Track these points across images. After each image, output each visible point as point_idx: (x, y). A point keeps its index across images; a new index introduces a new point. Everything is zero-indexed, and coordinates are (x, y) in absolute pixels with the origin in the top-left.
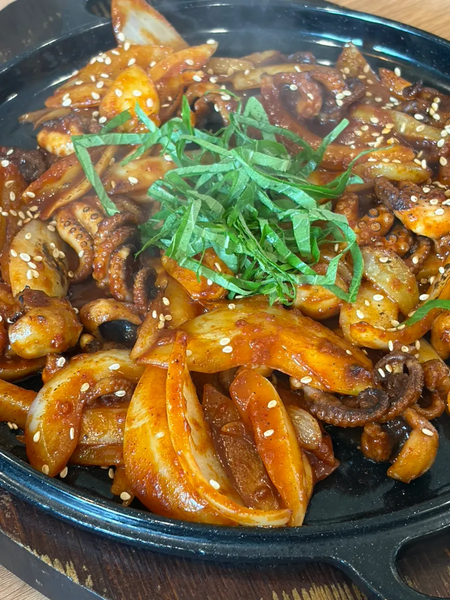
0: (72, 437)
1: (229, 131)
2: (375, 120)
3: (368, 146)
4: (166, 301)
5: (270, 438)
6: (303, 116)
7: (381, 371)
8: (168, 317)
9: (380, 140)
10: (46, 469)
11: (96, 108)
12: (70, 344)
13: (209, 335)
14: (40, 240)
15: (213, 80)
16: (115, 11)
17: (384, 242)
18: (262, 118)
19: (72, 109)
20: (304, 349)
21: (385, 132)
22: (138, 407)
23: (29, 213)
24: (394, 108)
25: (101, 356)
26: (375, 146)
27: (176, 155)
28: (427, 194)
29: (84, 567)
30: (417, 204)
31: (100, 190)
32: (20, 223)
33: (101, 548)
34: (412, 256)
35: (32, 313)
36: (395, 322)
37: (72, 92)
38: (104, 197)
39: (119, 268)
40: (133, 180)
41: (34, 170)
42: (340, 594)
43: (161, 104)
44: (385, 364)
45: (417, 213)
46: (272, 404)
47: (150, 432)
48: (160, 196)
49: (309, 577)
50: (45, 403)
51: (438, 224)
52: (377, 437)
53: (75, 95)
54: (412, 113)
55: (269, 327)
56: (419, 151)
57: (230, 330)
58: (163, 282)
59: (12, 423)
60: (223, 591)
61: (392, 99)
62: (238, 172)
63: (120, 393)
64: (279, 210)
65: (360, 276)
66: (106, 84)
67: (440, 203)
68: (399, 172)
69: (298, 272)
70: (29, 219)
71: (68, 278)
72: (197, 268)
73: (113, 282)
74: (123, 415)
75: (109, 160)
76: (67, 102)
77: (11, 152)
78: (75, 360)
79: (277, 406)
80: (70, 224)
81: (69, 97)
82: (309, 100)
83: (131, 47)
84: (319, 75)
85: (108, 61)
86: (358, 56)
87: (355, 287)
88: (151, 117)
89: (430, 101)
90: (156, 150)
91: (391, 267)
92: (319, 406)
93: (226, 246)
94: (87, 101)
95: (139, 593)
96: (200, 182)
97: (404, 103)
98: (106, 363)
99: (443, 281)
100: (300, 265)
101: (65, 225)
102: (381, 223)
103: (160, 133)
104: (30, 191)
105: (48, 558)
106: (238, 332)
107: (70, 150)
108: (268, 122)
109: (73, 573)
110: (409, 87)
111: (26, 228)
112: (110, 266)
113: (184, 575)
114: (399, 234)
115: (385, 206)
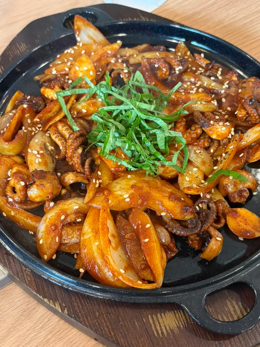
0: (57, 241)
1: (127, 87)
2: (193, 80)
3: (189, 92)
4: (99, 173)
5: (147, 243)
6: (161, 78)
7: (197, 207)
8: (101, 181)
9: (195, 89)
10: (46, 257)
11: (67, 75)
12: (56, 195)
13: (119, 192)
14: (42, 142)
15: (120, 61)
16: (76, 27)
17: (198, 143)
18: (142, 82)
19: (57, 75)
20: (162, 199)
21: (197, 85)
22: (87, 228)
23: (37, 128)
24: (201, 74)
25: (70, 201)
26: (193, 93)
27: (104, 99)
28: (217, 119)
29: (64, 304)
30: (213, 125)
31: (69, 117)
32: (33, 133)
33: (71, 294)
34: (210, 148)
35: (38, 183)
36: (203, 181)
37: (56, 67)
38: (71, 120)
39: (78, 158)
40: (84, 111)
41: (40, 106)
42: (179, 315)
43: (97, 72)
44: (199, 204)
45: (213, 129)
46: (148, 226)
47: (92, 241)
48: (96, 120)
49: (165, 307)
50: (44, 225)
51: (223, 134)
52: (195, 240)
53: (58, 69)
54: (209, 77)
55: (146, 189)
56: (213, 95)
57: (128, 189)
58: (98, 162)
59: (31, 231)
60: (126, 315)
61: (200, 69)
62: (132, 112)
63: (79, 220)
64: (151, 129)
65: (187, 160)
66: (72, 63)
67: (224, 124)
68: (205, 108)
69: (159, 160)
70: (37, 131)
71: (56, 159)
72: (113, 158)
73: (75, 164)
74: (80, 230)
75: (73, 101)
76: (54, 72)
77: (29, 97)
78: (58, 203)
79: (150, 227)
80: (56, 133)
81: (55, 70)
82: (163, 72)
83: (83, 45)
84: (168, 59)
85: (73, 52)
86: (184, 48)
87: (185, 165)
88: (92, 81)
89: (217, 70)
90: (94, 96)
91: (201, 155)
92: (169, 225)
93: (127, 148)
94: (63, 72)
95: (89, 317)
96: (114, 114)
97: (206, 71)
98: (72, 205)
99: (224, 161)
100: (160, 156)
101: (53, 134)
102: (196, 134)
103: (96, 89)
104: (37, 118)
105: (47, 300)
106: (132, 191)
107: (55, 97)
108: (145, 83)
109: (59, 307)
110: (208, 64)
111: (36, 136)
112: (74, 157)
113: (108, 307)
114: (205, 138)
115: (198, 125)
